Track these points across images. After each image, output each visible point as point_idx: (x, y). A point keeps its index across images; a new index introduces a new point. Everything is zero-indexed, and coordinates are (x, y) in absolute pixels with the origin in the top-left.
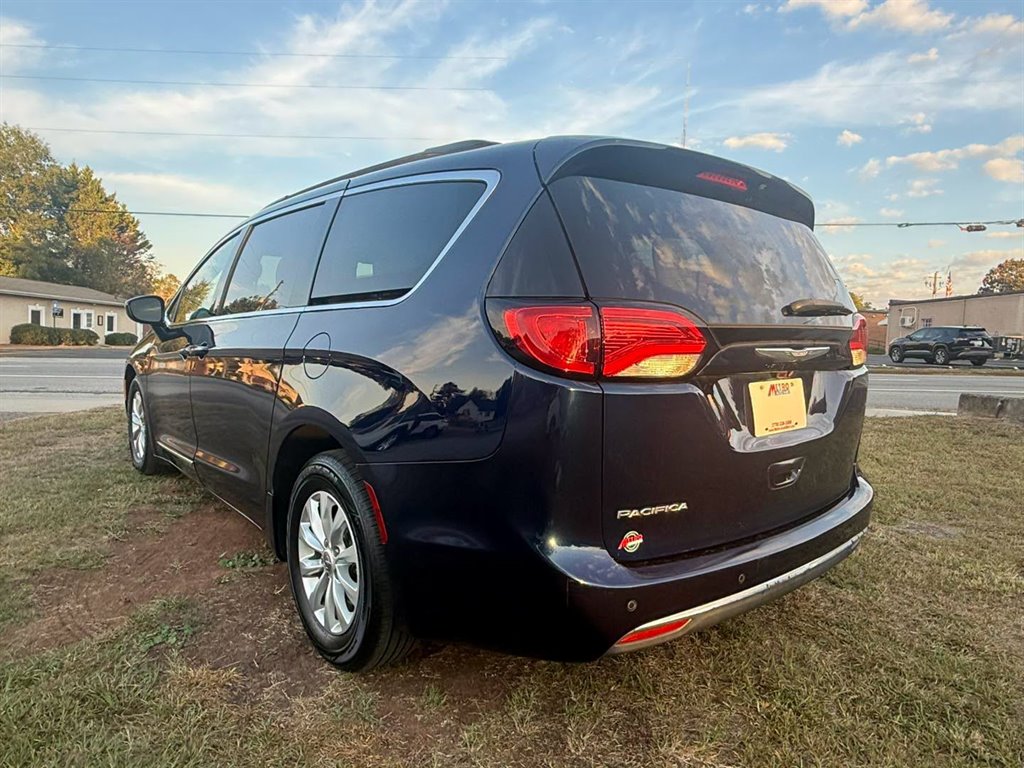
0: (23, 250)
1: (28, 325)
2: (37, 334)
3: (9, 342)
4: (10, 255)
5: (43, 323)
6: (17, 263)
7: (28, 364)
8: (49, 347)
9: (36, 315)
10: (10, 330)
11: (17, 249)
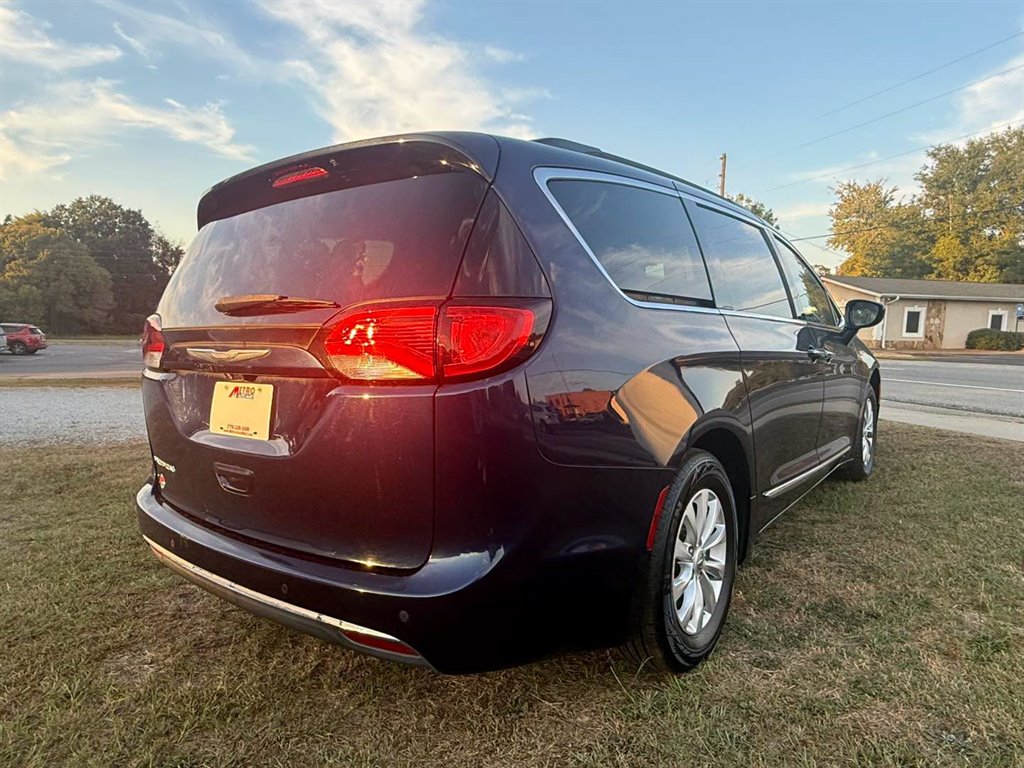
0: (1008, 253)
1: (987, 330)
2: (992, 339)
3: (963, 346)
4: (994, 260)
5: (1004, 328)
6: (1001, 268)
7: (902, 366)
8: (1004, 353)
9: (997, 320)
10: (967, 334)
11: (1004, 253)
